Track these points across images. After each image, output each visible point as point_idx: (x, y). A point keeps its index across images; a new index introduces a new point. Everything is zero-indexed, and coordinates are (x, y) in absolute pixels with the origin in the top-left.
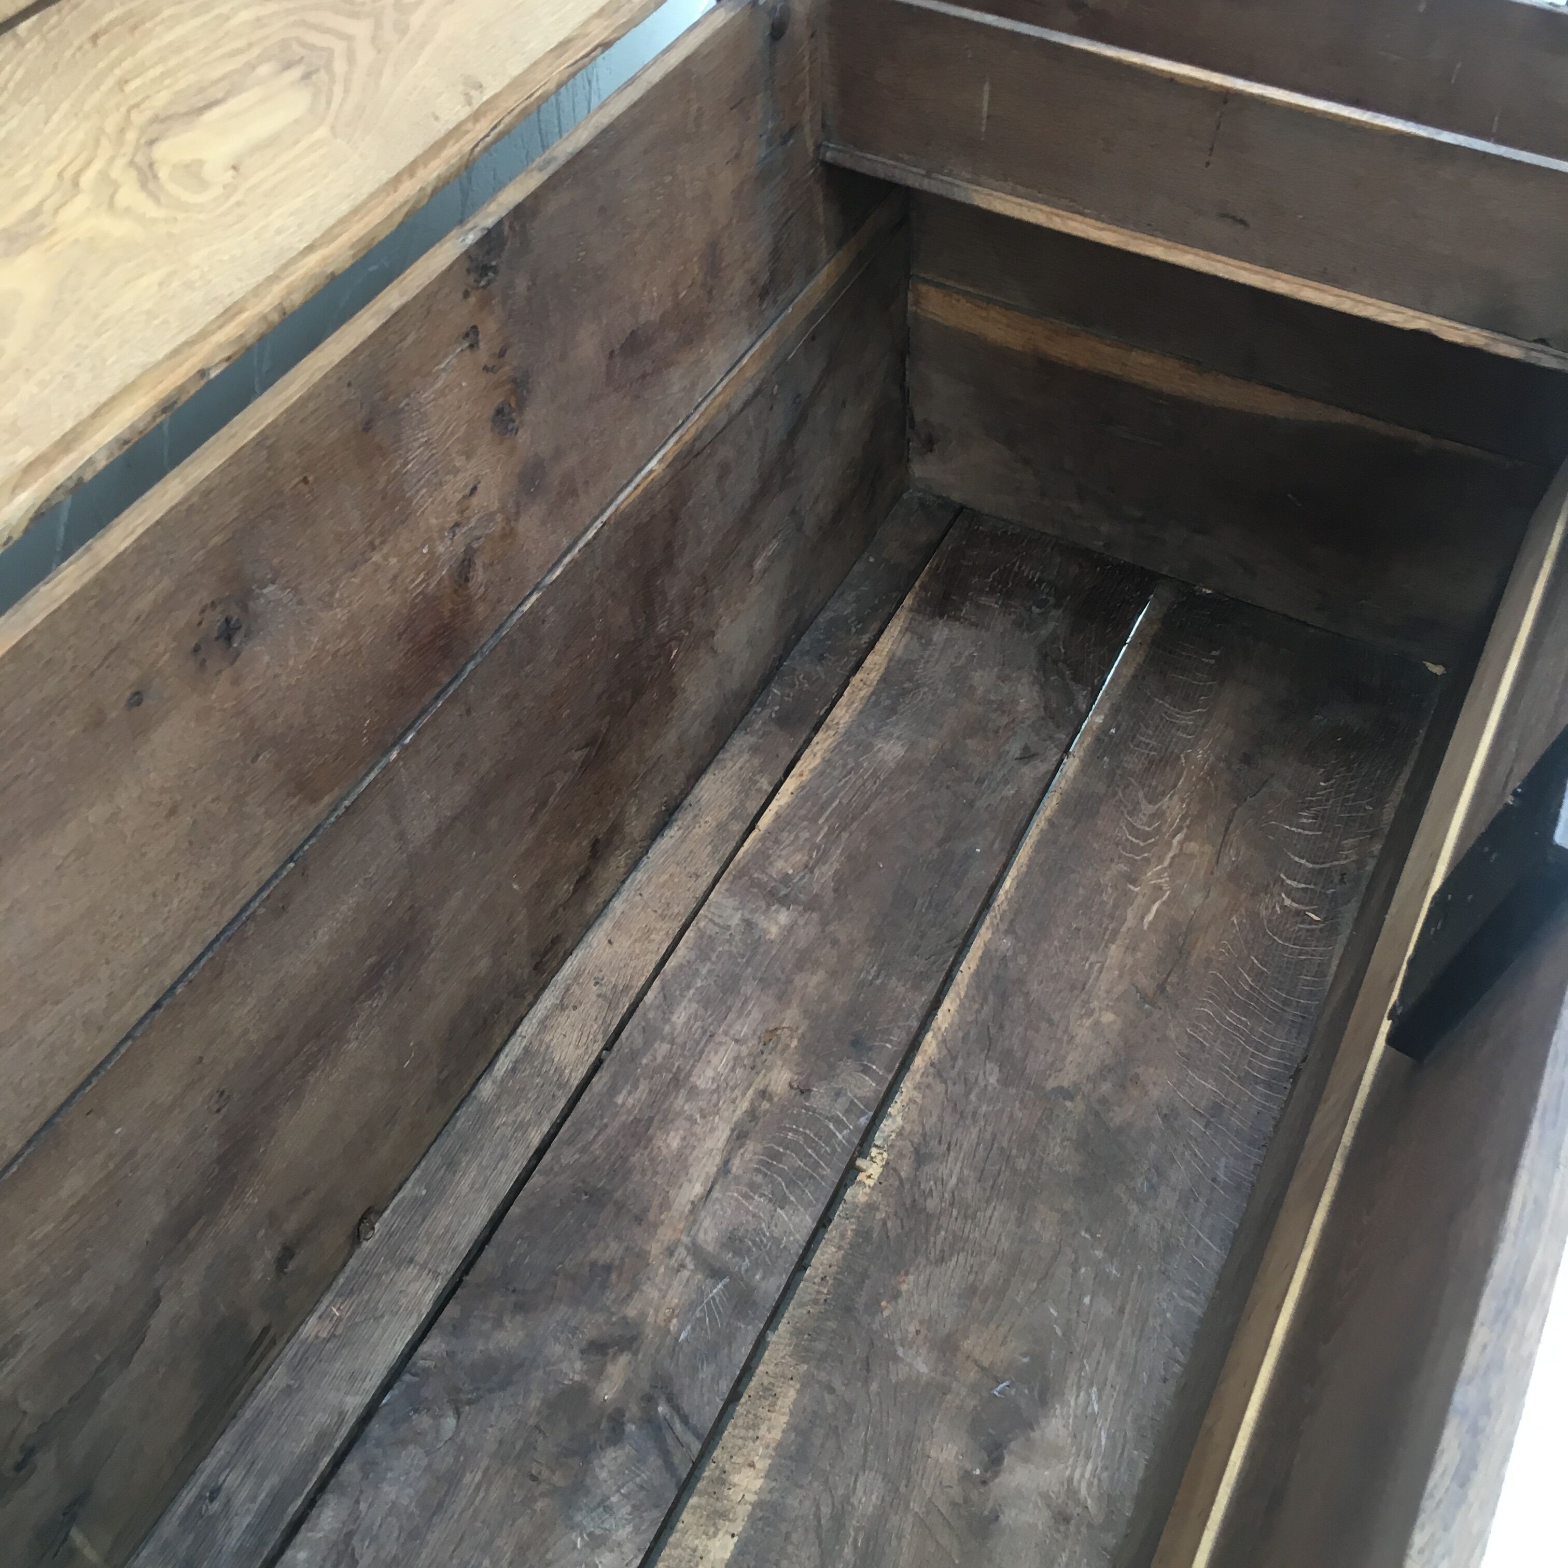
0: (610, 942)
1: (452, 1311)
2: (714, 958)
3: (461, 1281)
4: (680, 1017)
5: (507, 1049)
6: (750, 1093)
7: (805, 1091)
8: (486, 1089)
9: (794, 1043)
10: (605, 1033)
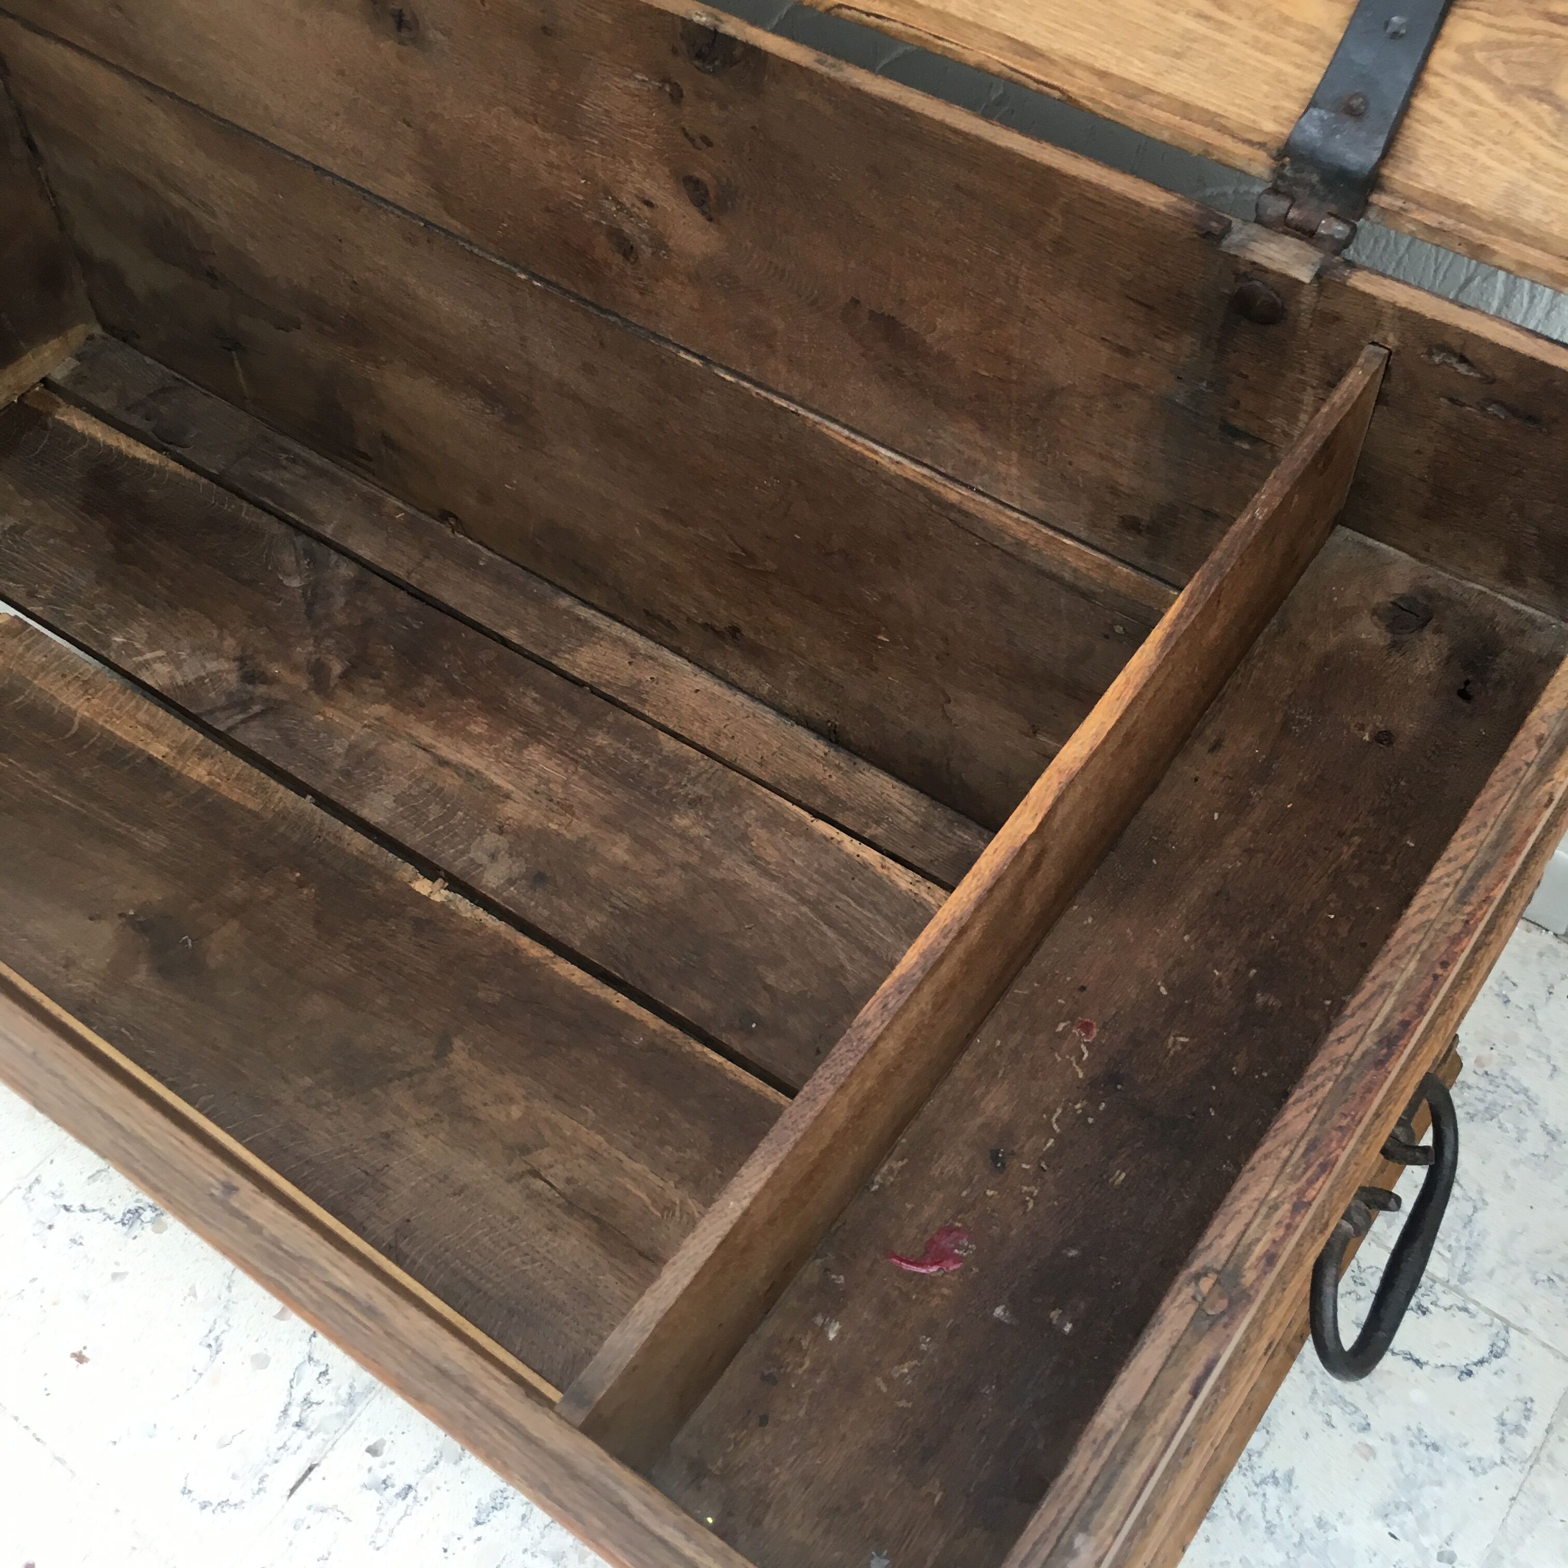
0: (697, 691)
1: (379, 582)
2: (661, 770)
3: (402, 588)
4: (601, 739)
5: (599, 615)
6: (511, 787)
7: (501, 831)
8: (565, 602)
9: (554, 826)
10: (600, 684)
